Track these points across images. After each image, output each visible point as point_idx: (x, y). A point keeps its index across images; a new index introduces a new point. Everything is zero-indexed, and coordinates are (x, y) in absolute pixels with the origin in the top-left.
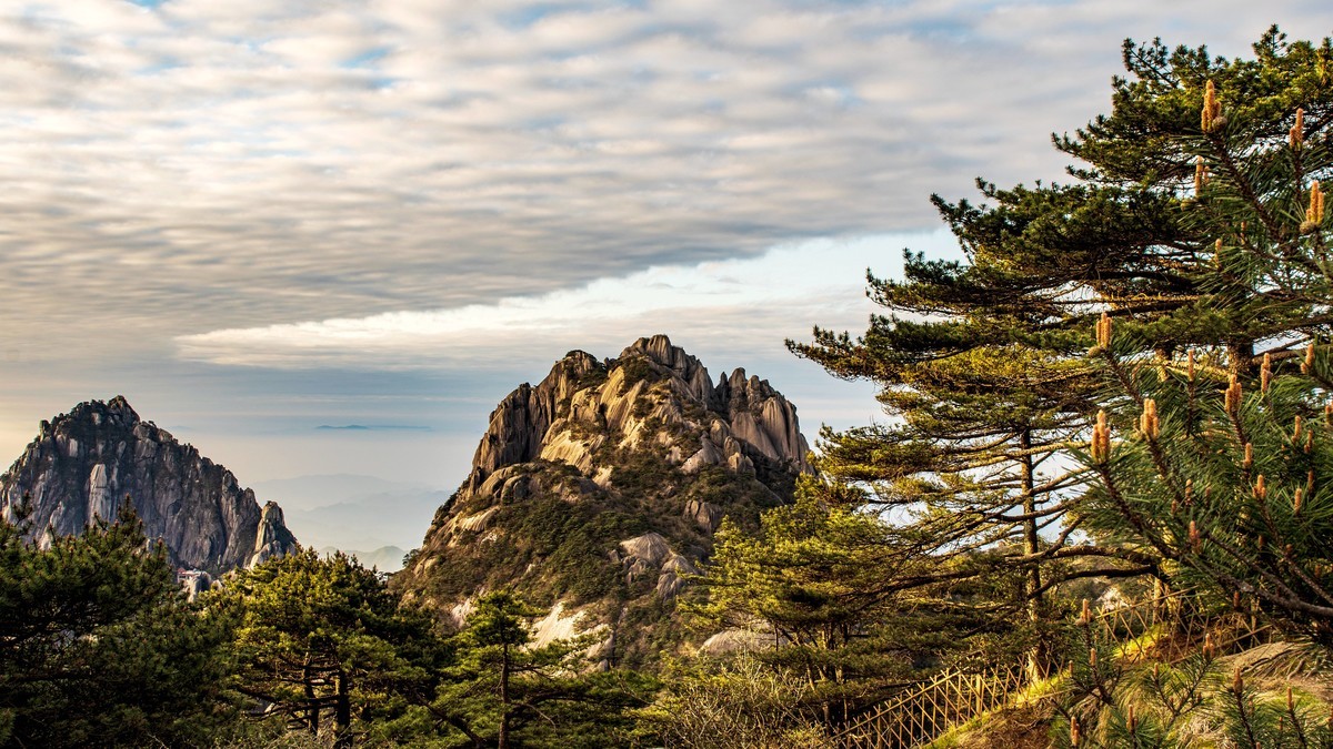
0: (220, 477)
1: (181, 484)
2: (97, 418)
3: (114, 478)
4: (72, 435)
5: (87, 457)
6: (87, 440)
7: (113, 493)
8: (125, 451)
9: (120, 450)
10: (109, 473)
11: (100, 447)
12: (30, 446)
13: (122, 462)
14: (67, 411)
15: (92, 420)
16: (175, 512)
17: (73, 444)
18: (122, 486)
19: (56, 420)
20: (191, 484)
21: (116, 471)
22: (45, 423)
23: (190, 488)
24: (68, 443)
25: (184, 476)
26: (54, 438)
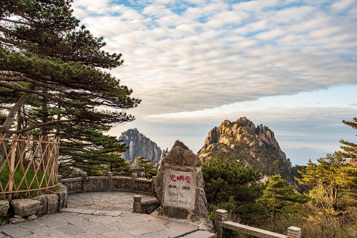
0: (154, 144)
1: (147, 145)
2: (131, 132)
3: (134, 144)
4: (127, 135)
5: (129, 140)
6: (130, 136)
7: (134, 147)
8: (136, 139)
9: (135, 139)
10: (133, 143)
11: (132, 138)
12: (119, 137)
13: (136, 141)
14: (126, 131)
15: (130, 133)
16: (145, 151)
17: (127, 137)
18: (136, 146)
19: (124, 132)
20: (149, 146)
21: (135, 143)
22: (122, 133)
23: (148, 146)
24: (126, 137)
25: (147, 144)
26: (124, 136)
